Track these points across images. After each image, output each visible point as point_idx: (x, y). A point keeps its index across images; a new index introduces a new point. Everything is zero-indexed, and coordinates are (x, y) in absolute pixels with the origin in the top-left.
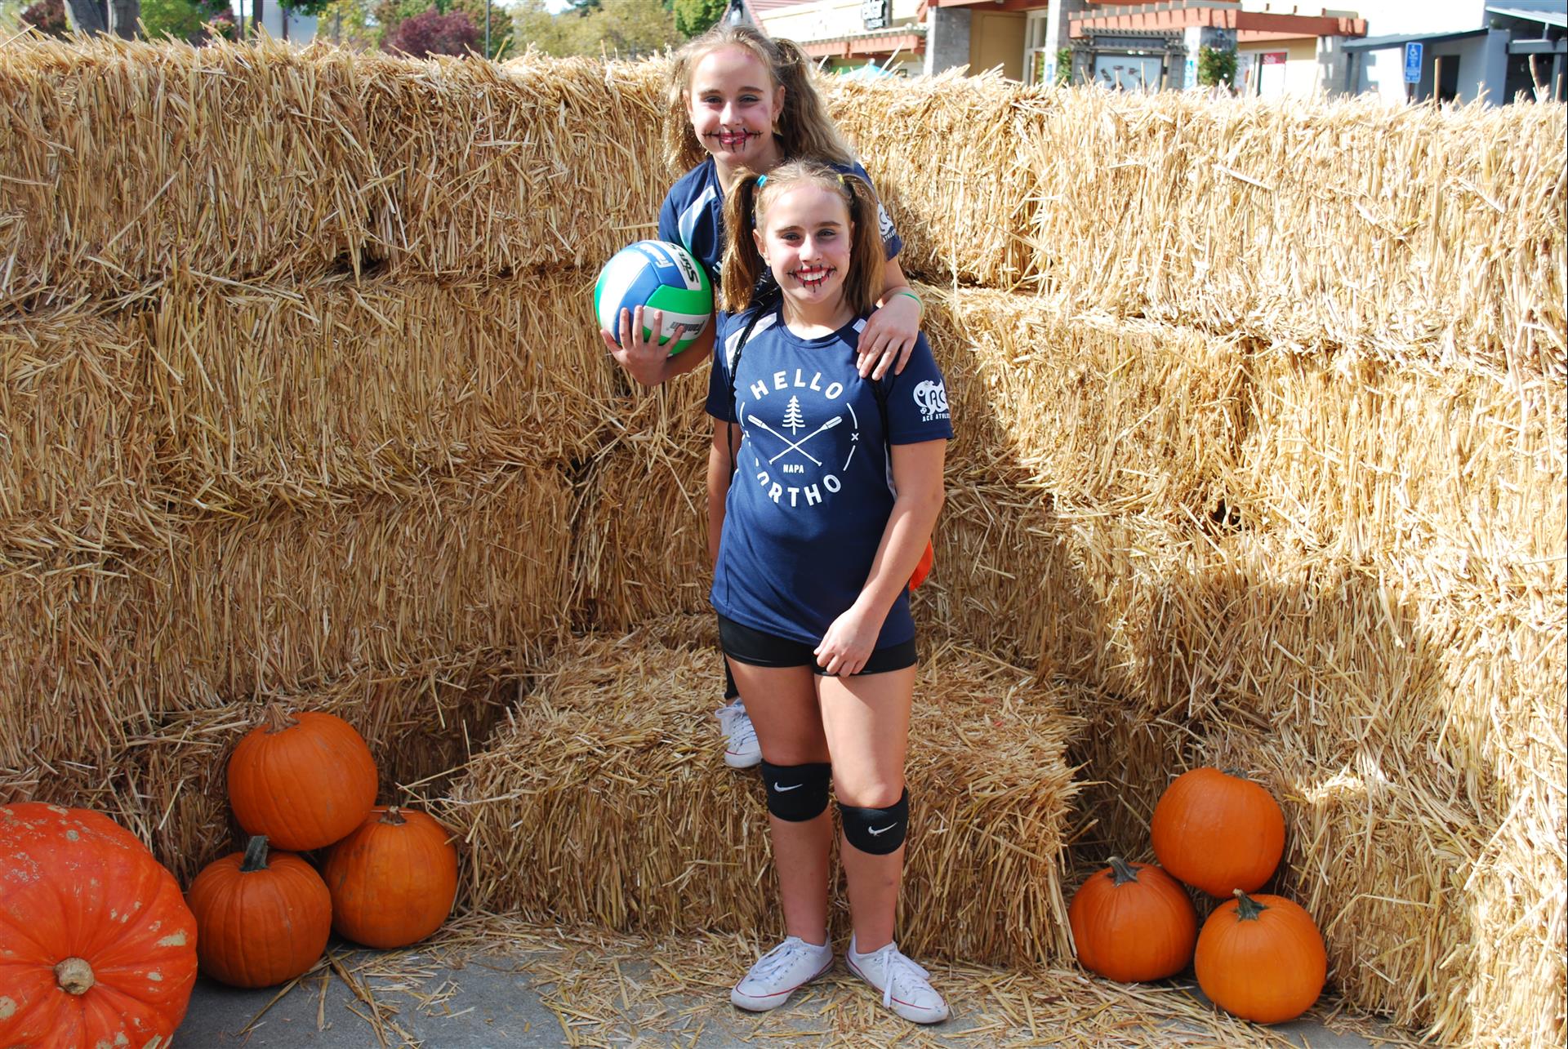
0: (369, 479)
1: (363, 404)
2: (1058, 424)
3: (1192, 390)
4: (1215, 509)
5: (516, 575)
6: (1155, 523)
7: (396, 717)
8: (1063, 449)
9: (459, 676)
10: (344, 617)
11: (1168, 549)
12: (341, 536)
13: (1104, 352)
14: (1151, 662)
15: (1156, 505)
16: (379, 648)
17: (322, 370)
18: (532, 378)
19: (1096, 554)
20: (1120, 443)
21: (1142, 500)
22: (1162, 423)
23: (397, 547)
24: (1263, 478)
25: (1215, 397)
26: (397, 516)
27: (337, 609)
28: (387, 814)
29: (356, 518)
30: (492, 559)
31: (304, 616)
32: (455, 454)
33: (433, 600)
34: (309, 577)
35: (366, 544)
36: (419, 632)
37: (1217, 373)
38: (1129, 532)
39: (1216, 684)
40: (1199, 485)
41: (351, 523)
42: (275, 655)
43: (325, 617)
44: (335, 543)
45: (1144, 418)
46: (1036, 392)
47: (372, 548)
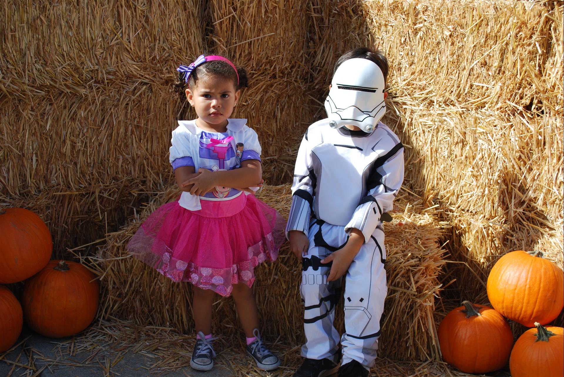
0: (56, 82)
1: (52, 42)
2: (438, 61)
3: (517, 34)
4: (528, 102)
5: (147, 141)
6: (491, 113)
7: (76, 212)
8: (440, 74)
9: (114, 192)
10: (45, 158)
11: (498, 128)
12: (43, 115)
13: (465, 17)
14: (486, 192)
15: (492, 103)
16: (67, 176)
17: (25, 19)
18: (155, 35)
19: (457, 131)
20: (472, 69)
21: (485, 100)
22: (497, 55)
23: (77, 122)
24: (558, 83)
25: (531, 37)
26: (75, 106)
27: (42, 154)
28: (58, 265)
29: (51, 104)
30: (132, 132)
31: (21, 157)
32: (108, 73)
33: (99, 152)
34: (24, 135)
35: (58, 119)
36: (90, 169)
37: (532, 22)
38: (476, 119)
39: (524, 202)
40: (519, 89)
41: (48, 107)
42: (4, 178)
43: (34, 158)
44: (39, 117)
45: (487, 53)
46: (426, 43)
47: (61, 122)
